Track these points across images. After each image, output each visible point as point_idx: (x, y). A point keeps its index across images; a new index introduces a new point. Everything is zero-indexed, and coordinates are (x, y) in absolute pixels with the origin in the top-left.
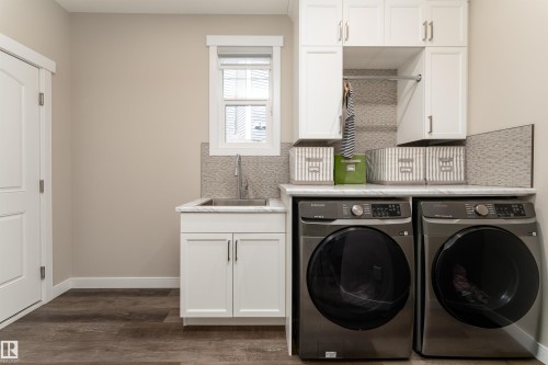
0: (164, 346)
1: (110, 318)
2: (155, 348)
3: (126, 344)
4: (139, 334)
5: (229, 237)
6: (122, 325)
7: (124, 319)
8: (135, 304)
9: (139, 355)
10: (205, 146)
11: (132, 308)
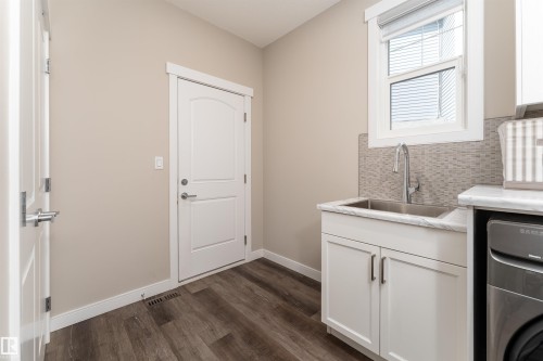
0: (303, 342)
1: (275, 291)
2: (295, 339)
3: (277, 321)
4: (289, 318)
5: (375, 251)
6: (280, 302)
7: (285, 298)
8: (296, 288)
9: (283, 338)
10: (364, 137)
11: (292, 291)
